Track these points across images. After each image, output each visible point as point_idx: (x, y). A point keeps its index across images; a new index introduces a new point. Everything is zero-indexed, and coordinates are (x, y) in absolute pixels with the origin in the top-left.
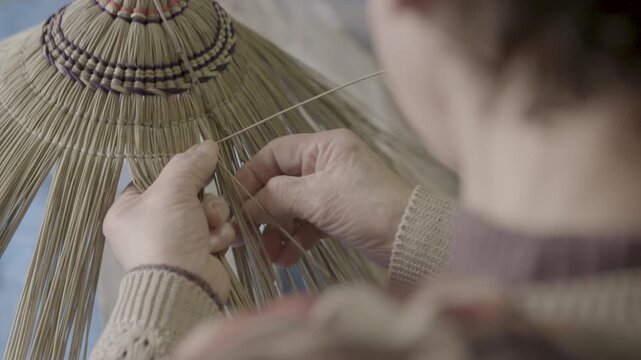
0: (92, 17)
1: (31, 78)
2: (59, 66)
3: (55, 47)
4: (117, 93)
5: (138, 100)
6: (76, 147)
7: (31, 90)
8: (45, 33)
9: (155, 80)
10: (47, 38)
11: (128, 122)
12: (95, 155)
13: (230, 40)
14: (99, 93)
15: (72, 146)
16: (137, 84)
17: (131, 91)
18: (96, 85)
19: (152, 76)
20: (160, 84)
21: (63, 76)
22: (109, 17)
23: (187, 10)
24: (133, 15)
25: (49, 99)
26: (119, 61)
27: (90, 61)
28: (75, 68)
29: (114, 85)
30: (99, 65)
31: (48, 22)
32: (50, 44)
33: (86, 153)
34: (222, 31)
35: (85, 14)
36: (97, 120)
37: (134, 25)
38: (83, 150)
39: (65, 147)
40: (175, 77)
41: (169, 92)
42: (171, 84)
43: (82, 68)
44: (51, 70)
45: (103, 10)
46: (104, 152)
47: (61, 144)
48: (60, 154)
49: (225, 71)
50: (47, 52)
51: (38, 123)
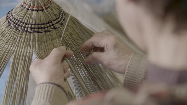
0: (21, 10)
1: (3, 30)
2: (12, 26)
3: (11, 20)
4: (30, 32)
5: (36, 34)
6: (18, 50)
7: (4, 34)
8: (7, 16)
9: (41, 28)
10: (8, 18)
11: (34, 41)
12: (24, 52)
13: (63, 16)
14: (24, 33)
15: (17, 49)
16: (36, 30)
17: (34, 32)
18: (23, 31)
19: (41, 27)
20: (43, 29)
21: (13, 29)
22: (27, 10)
23: (50, 7)
24: (34, 9)
25: (9, 36)
26: (30, 23)
27: (21, 23)
28: (17, 26)
29: (29, 30)
30: (24, 24)
31: (8, 13)
32: (9, 19)
33: (21, 51)
34: (61, 14)
35: (19, 9)
36: (24, 41)
37: (34, 12)
38: (20, 50)
39: (15, 50)
40: (47, 27)
41: (46, 32)
42: (46, 29)
43: (19, 26)
44: (10, 27)
45: (25, 8)
46: (27, 51)
47: (13, 49)
48: (13, 52)
49: (62, 25)
50: (8, 22)
51: (6, 43)
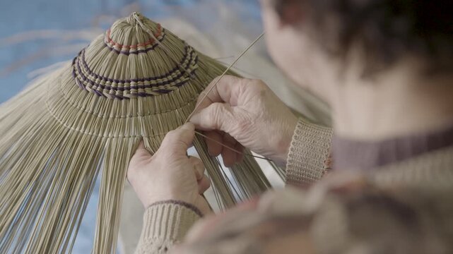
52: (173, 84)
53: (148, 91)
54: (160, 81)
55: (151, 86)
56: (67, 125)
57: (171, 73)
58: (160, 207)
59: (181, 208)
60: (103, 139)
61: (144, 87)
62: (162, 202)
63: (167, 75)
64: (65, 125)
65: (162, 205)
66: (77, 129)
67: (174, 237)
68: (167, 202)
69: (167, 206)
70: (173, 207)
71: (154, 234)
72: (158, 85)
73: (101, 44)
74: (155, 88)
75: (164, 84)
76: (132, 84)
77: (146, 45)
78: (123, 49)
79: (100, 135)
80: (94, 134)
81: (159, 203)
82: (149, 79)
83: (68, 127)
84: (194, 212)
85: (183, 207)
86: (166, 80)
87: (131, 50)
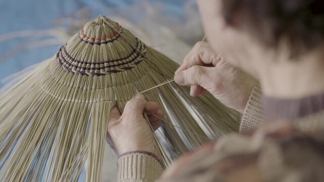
9: (89, 69)
16: (81, 70)
17: (79, 72)
29: (73, 70)
45: (82, 40)
52: (133, 63)
53: (117, 68)
54: (124, 61)
55: (119, 65)
56: (61, 98)
57: (130, 55)
58: (130, 156)
59: (145, 156)
60: (89, 104)
61: (114, 66)
62: (131, 153)
63: (128, 57)
64: (59, 98)
65: (131, 155)
66: (69, 100)
67: (143, 177)
68: (135, 152)
69: (135, 155)
70: (140, 155)
71: (128, 176)
72: (123, 64)
73: (79, 40)
74: (122, 66)
75: (127, 63)
76: (106, 64)
77: (111, 37)
78: (96, 41)
79: (87, 102)
80: (83, 101)
81: (128, 153)
82: (117, 60)
83: (62, 99)
84: (153, 159)
85: (146, 155)
86: (128, 60)
87: (102, 41)
